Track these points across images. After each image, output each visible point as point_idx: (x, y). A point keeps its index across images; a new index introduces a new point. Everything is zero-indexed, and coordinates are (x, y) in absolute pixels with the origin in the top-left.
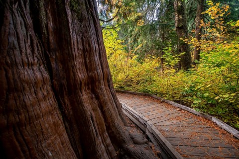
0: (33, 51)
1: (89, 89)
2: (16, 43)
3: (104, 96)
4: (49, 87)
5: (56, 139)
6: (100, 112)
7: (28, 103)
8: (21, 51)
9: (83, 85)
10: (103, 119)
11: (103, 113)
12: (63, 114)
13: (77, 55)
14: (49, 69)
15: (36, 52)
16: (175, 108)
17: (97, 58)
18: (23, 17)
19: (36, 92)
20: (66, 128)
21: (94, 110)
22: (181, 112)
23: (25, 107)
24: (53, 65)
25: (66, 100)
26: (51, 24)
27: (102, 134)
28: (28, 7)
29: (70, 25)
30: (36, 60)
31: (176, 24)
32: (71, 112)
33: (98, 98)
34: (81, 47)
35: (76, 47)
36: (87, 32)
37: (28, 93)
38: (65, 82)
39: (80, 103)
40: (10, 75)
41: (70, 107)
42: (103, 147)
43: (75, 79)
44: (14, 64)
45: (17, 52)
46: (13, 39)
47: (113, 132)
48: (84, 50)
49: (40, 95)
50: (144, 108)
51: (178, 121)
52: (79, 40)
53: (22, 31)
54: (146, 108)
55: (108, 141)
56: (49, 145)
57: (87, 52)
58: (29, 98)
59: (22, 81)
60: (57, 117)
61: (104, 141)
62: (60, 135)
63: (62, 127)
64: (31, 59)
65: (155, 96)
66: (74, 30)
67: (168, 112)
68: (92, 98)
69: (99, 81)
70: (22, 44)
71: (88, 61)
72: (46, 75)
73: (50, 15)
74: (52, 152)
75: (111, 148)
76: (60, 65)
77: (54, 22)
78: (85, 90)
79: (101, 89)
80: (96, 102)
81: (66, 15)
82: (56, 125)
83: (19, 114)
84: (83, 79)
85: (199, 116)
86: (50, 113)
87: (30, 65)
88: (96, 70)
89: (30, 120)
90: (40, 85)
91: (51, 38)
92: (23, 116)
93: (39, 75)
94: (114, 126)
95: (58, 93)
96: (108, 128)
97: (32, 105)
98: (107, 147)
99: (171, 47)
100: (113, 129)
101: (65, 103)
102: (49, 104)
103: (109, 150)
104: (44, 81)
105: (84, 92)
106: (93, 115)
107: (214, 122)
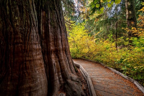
0: (37, 40)
1: (55, 53)
2: (33, 38)
3: (61, 57)
4: (41, 51)
5: (40, 68)
6: (58, 63)
7: (34, 55)
8: (34, 40)
9: (53, 52)
10: (59, 67)
11: (60, 64)
12: (44, 61)
13: (51, 40)
14: (42, 45)
15: (38, 40)
16: (113, 72)
17: (60, 42)
18: (36, 30)
19: (36, 52)
20: (45, 66)
21: (56, 62)
22: (115, 75)
23: (33, 56)
24: (43, 44)
25: (46, 57)
26: (44, 31)
27: (58, 72)
28: (37, 27)
29: (50, 30)
30: (38, 42)
31: (127, 17)
32: (47, 61)
33: (58, 58)
34: (53, 38)
35: (51, 38)
36: (56, 32)
37: (34, 52)
38: (46, 50)
39: (51, 58)
40: (30, 47)
41: (47, 59)
42: (58, 78)
43: (50, 49)
44: (32, 44)
45: (33, 40)
46: (32, 37)
47: (63, 73)
48: (54, 39)
49: (37, 53)
50: (92, 69)
51: (109, 79)
52: (53, 35)
53: (35, 34)
54: (93, 69)
55: (61, 76)
56: (38, 69)
57: (56, 39)
58: (34, 54)
59: (33, 49)
60: (42, 62)
61: (59, 76)
62: (42, 68)
63: (43, 66)
64: (36, 42)
65: (102, 64)
66: (51, 32)
67: (106, 74)
68: (56, 57)
69: (60, 51)
70: (35, 38)
71: (56, 43)
72: (40, 47)
73: (43, 28)
74: (38, 72)
75: (61, 80)
76: (45, 44)
77: (45, 30)
78: (54, 54)
79: (60, 54)
80: (57, 59)
81: (49, 27)
82: (41, 64)
83: (31, 58)
84: (53, 50)
85: (126, 79)
86: (40, 59)
87: (36, 44)
88: (59, 46)
89: (34, 60)
90: (38, 50)
91: (43, 35)
92: (32, 58)
93: (38, 47)
94: (64, 71)
95: (43, 53)
96: (62, 71)
97: (35, 56)
98: (59, 78)
99: (112, 34)
100: (64, 72)
101: (45, 57)
102: (40, 56)
103: (60, 80)
104: (39, 49)
105: (53, 55)
106: (55, 64)
107: (135, 84)
